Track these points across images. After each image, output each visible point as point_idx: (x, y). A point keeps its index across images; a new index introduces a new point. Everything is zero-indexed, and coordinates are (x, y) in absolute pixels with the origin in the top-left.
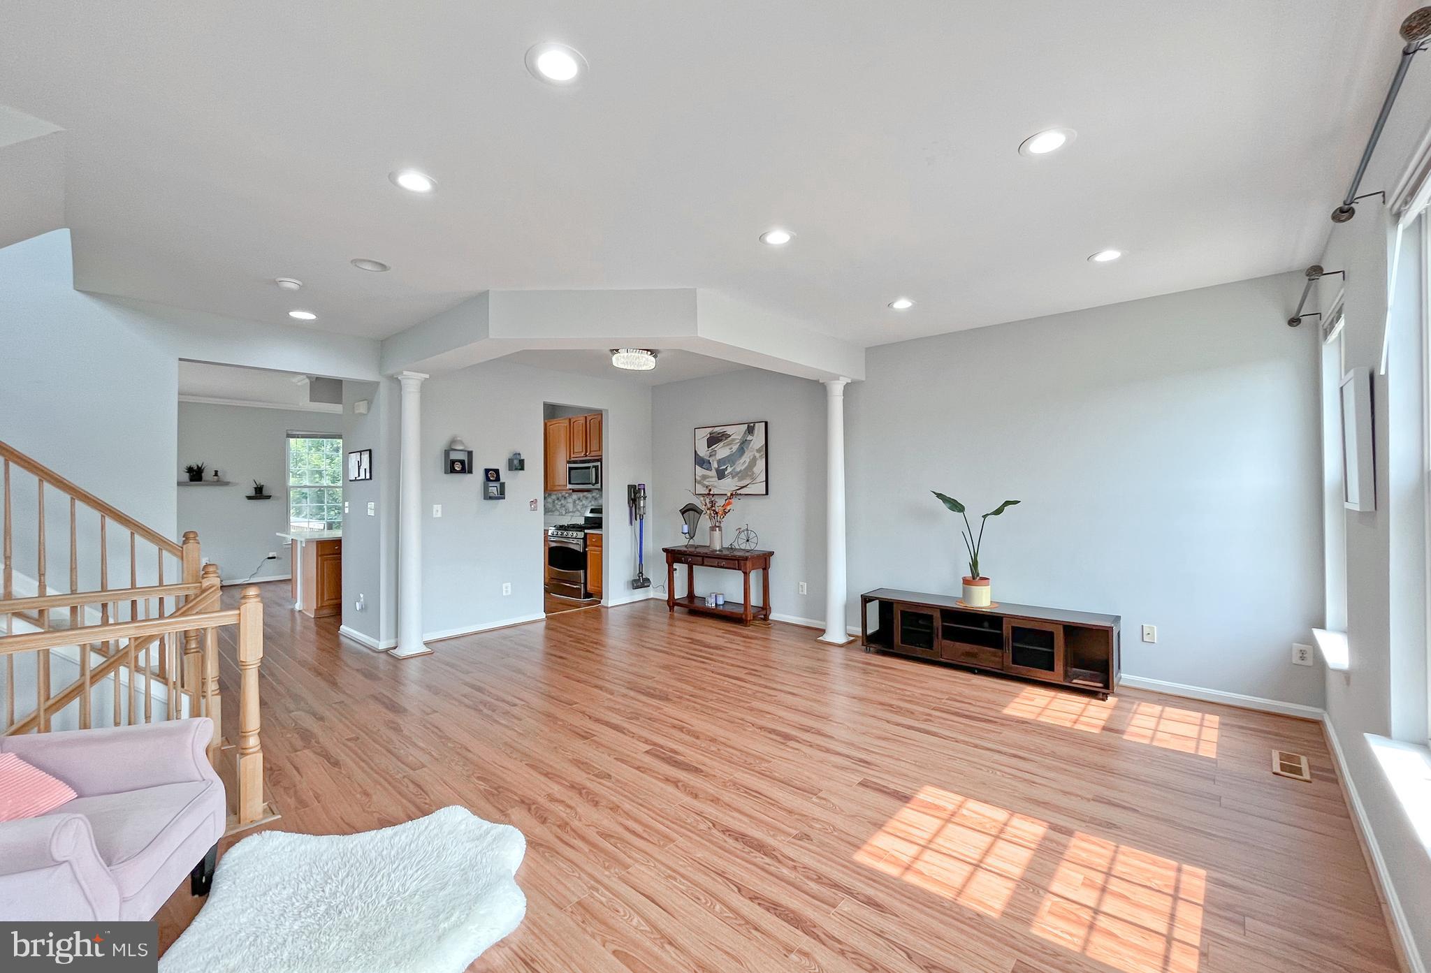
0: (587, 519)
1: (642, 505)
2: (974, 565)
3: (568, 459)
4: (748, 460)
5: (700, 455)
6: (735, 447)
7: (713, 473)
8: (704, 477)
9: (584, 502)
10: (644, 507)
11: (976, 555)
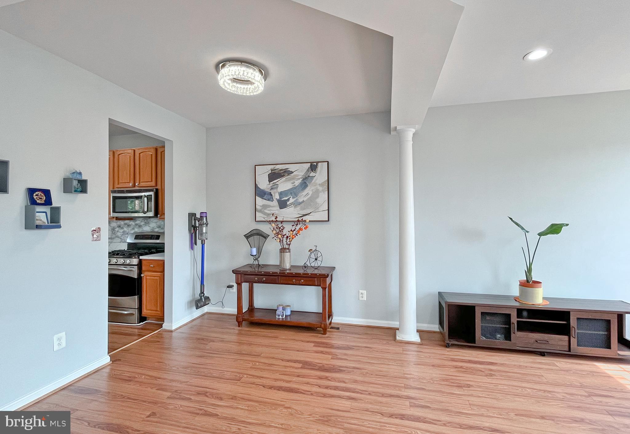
0: (130, 245)
1: (204, 231)
2: (529, 271)
3: (111, 189)
4: (311, 193)
5: (262, 188)
6: (297, 183)
7: (275, 203)
8: (265, 206)
9: (125, 229)
10: (206, 233)
11: (531, 264)
